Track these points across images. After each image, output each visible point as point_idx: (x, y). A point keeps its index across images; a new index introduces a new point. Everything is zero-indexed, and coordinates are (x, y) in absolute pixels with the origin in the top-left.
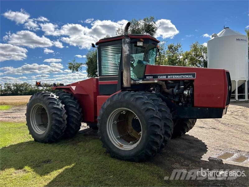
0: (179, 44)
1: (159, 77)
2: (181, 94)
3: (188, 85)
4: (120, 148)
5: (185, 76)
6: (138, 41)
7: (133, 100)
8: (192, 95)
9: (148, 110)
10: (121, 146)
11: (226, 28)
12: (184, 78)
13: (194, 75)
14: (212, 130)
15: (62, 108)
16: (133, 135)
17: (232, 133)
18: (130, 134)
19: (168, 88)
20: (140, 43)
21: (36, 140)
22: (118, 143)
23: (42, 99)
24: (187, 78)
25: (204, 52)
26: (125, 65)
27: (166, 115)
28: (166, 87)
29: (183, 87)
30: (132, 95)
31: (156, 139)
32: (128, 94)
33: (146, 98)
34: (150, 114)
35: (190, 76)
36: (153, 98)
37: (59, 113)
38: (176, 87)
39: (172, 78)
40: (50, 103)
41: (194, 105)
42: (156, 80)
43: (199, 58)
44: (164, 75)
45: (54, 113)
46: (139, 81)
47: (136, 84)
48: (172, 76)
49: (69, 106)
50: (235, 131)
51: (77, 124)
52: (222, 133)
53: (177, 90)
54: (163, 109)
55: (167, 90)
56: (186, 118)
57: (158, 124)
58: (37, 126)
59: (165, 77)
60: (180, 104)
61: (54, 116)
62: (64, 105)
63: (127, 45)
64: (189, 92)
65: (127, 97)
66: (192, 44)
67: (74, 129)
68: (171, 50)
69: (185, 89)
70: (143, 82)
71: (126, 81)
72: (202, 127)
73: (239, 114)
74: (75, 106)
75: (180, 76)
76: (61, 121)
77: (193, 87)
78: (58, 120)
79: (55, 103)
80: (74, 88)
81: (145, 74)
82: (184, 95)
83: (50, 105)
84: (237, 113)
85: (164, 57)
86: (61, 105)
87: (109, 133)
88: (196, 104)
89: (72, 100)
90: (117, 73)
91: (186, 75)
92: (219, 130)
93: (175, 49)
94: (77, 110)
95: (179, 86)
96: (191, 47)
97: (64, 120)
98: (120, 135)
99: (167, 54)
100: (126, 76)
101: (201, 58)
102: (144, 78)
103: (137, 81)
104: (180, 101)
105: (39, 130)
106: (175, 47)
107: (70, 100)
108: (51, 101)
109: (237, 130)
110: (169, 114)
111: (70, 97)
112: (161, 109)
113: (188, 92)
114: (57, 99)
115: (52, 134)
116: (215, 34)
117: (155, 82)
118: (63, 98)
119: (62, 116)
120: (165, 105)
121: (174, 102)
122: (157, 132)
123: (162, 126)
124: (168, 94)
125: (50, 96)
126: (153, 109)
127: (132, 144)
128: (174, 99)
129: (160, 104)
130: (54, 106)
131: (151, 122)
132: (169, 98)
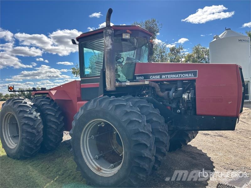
0: (180, 47)
1: (151, 77)
2: (179, 99)
3: (187, 86)
4: (97, 173)
5: (184, 75)
6: (124, 33)
7: (111, 109)
8: (194, 100)
9: (131, 122)
10: (99, 170)
11: (227, 29)
12: (182, 77)
13: (195, 74)
14: (219, 138)
15: (36, 117)
16: (119, 151)
17: (242, 143)
18: (115, 150)
19: (162, 92)
20: (126, 35)
21: (8, 155)
22: (96, 165)
23: (12, 106)
24: (187, 77)
25: (206, 55)
26: (107, 63)
27: (159, 127)
28: (159, 90)
29: (182, 89)
30: (111, 102)
31: (142, 163)
32: (107, 101)
33: (129, 104)
34: (134, 128)
35: (190, 74)
36: (141, 105)
37: (31, 124)
38: (173, 90)
39: (167, 78)
40: (21, 111)
41: (197, 113)
42: (146, 81)
43: (201, 60)
44: (157, 75)
45: (25, 124)
46: (125, 83)
47: (123, 86)
48: (167, 76)
49: (46, 114)
50: (246, 139)
51: (57, 135)
52: (231, 142)
53: (173, 93)
54: (154, 119)
55: (161, 94)
56: (186, 129)
57: (145, 142)
58: (10, 138)
59: (158, 77)
60: (179, 111)
61: (24, 127)
62: (39, 114)
63: (109, 37)
64: (190, 96)
65: (104, 104)
66: (194, 47)
67: (54, 140)
68: (173, 52)
69: (184, 92)
70: (131, 84)
71: (110, 82)
72: (206, 134)
73: (246, 117)
74: (53, 114)
75: (177, 75)
76: (34, 133)
77: (194, 89)
78: (30, 132)
79: (27, 112)
80: (53, 92)
81: (134, 74)
82: (183, 99)
83: (21, 114)
84: (244, 115)
85: (166, 60)
86: (35, 113)
87: (84, 151)
88: (198, 112)
89: (52, 107)
90: (98, 73)
91: (185, 73)
92: (226, 137)
93: (177, 52)
94: (56, 118)
95: (176, 88)
96: (193, 49)
97: (38, 132)
98: (100, 153)
99: (169, 56)
100: (109, 77)
101: (203, 60)
102: (134, 79)
103: (123, 83)
104: (178, 108)
105: (12, 144)
106: (177, 50)
107: (48, 107)
108: (22, 109)
109: (248, 137)
110: (163, 126)
111: (49, 103)
112: (152, 119)
113: (188, 96)
114: (31, 106)
115: (23, 150)
116: (217, 35)
117: (146, 83)
118: (40, 105)
119: (35, 127)
120: (158, 113)
121: (170, 108)
122: (144, 155)
123: (152, 144)
124: (163, 98)
125: (22, 103)
126: (138, 121)
127: (114, 168)
128: (170, 105)
129: (151, 112)
130: (26, 115)
131: (135, 139)
132: (164, 103)
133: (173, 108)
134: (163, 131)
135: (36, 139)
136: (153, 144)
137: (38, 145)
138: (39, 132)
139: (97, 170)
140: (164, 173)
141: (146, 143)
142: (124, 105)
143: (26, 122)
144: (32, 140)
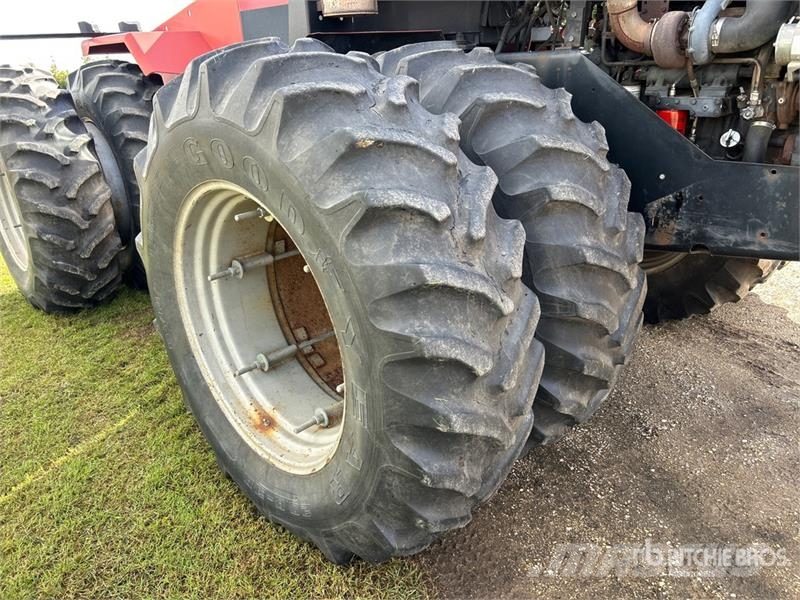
10: (265, 425)
15: (67, 152)
22: (254, 402)
53: (718, 18)
55: (636, 30)
60: (732, 138)
78: (51, 216)
104: (731, 116)
118: (98, 100)
119: (72, 194)
120: (591, 154)
121: (680, 120)
122: (448, 421)
123: (509, 354)
124: (643, 56)
125: (13, 88)
126: (422, 213)
127: (327, 427)
128: (685, 101)
129: (549, 145)
130: (22, 144)
131: (394, 329)
132: (649, 90)
133: (702, 120)
134: (605, 264)
135: (85, 243)
136: (523, 355)
137: (103, 265)
138: (94, 216)
139: (256, 427)
140: (599, 446)
141: (462, 358)
142: (348, 94)
143: (28, 173)
144: (68, 248)
